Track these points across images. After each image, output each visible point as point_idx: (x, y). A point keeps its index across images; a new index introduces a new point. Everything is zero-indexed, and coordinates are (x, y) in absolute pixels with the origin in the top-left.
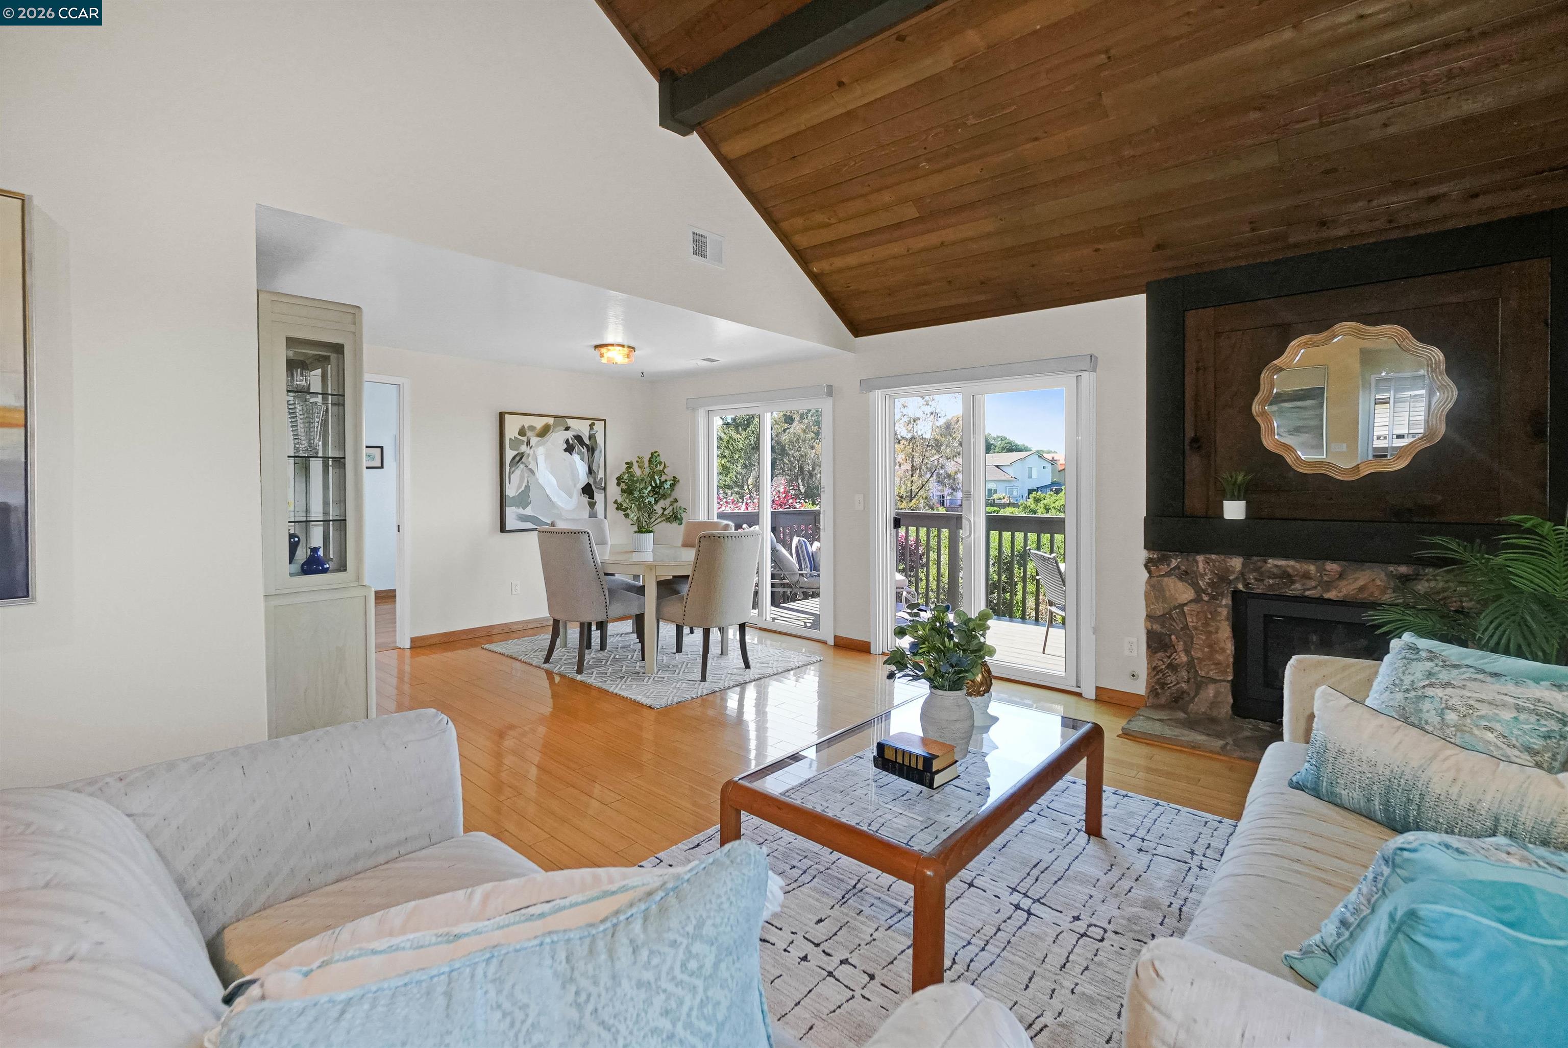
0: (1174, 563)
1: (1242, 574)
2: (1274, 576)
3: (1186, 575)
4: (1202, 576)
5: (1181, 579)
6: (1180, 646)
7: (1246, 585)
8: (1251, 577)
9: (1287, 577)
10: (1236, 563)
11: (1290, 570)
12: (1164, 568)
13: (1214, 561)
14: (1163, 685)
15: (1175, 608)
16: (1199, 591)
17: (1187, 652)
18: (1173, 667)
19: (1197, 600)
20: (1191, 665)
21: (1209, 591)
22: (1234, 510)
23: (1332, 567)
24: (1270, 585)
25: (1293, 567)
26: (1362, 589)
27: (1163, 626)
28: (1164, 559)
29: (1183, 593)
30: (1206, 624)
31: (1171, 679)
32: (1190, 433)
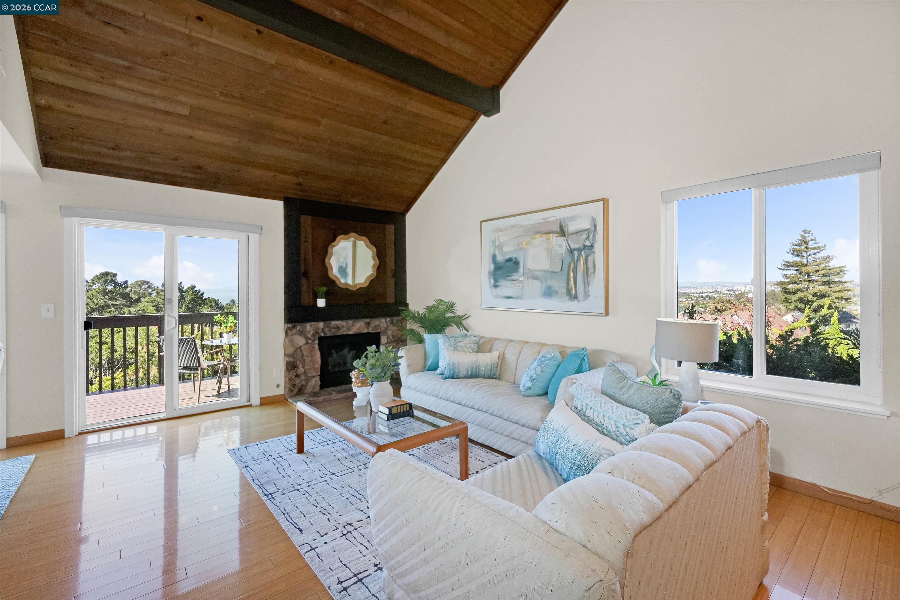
0: (298, 328)
1: (323, 329)
2: (334, 328)
3: (302, 333)
4: (309, 332)
5: (300, 335)
6: (300, 366)
7: (325, 333)
8: (326, 330)
9: (338, 328)
10: (321, 324)
11: (339, 325)
12: (294, 331)
13: (314, 325)
14: (294, 386)
15: (297, 349)
16: (307, 339)
17: (303, 367)
18: (297, 376)
19: (307, 343)
20: (305, 372)
21: (312, 338)
22: (321, 303)
23: (350, 322)
24: (334, 332)
25: (339, 324)
26: (358, 329)
27: (293, 358)
28: (293, 327)
29: (300, 341)
30: (311, 353)
31: (298, 381)
32: (302, 270)
